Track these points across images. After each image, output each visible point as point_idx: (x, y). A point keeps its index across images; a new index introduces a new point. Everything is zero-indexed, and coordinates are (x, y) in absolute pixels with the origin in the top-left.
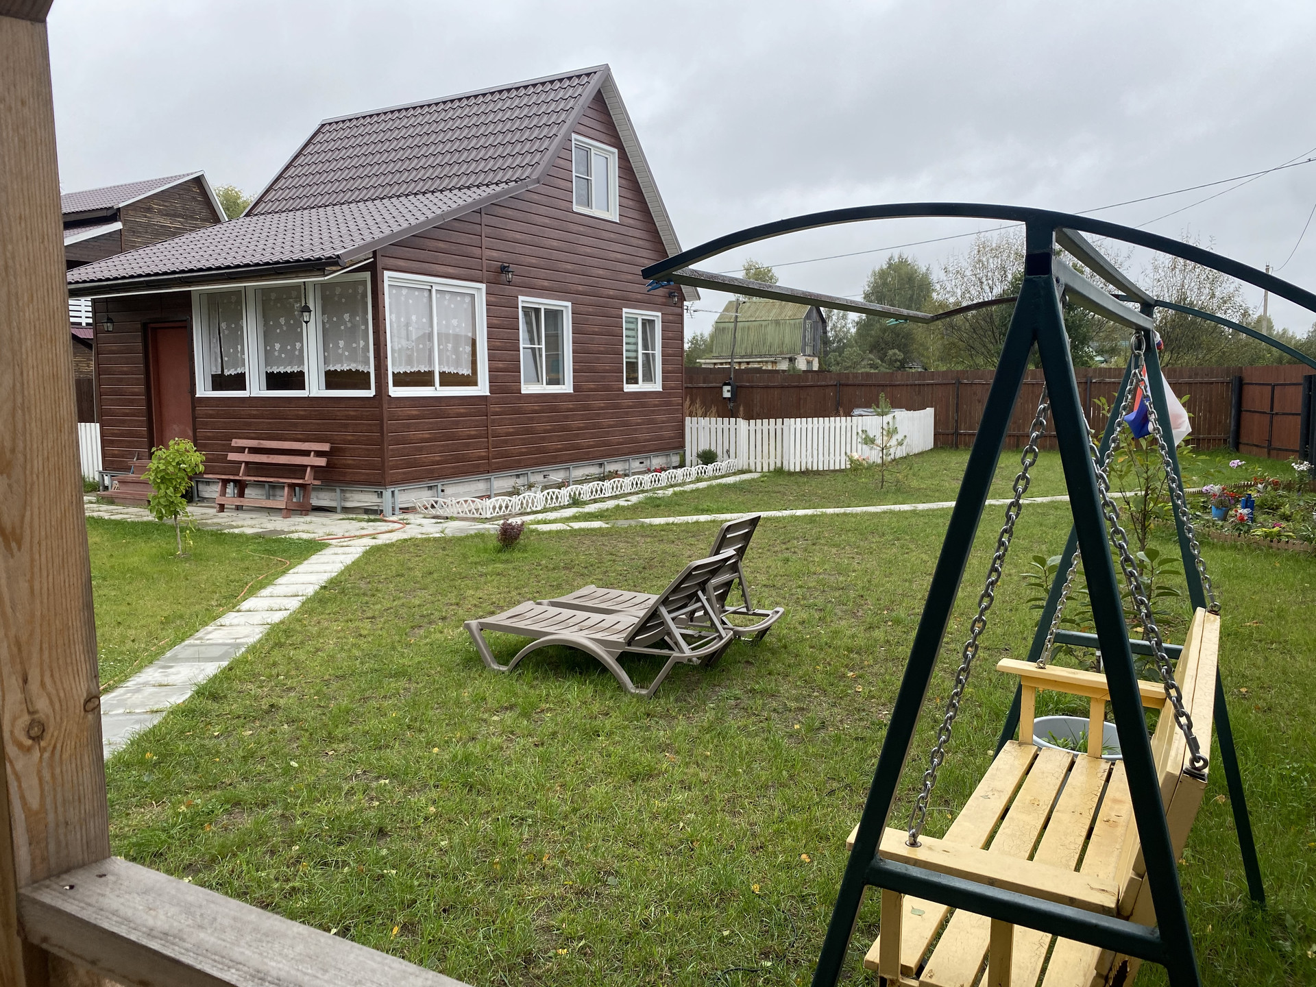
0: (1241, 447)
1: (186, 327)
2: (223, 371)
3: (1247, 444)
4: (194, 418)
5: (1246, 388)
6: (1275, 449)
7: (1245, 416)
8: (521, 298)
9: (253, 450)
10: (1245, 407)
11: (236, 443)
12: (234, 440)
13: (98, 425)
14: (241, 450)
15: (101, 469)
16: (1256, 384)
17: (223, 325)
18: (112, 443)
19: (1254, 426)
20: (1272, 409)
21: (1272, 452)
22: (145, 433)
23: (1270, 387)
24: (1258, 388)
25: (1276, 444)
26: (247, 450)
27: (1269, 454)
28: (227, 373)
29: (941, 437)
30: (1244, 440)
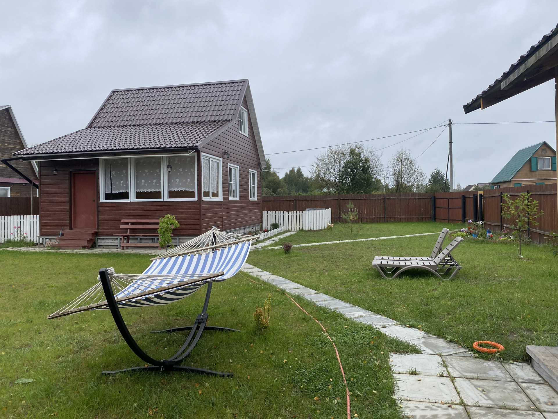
0: (436, 220)
1: (94, 173)
2: (111, 191)
3: (439, 219)
4: (98, 211)
5: (437, 200)
6: (451, 220)
7: (437, 209)
8: (229, 164)
9: (133, 224)
10: (437, 206)
11: (124, 221)
12: (122, 220)
13: (38, 216)
14: (127, 224)
15: (38, 235)
16: (441, 199)
17: (113, 173)
18: (46, 224)
19: (441, 213)
20: (448, 206)
21: (449, 221)
22: (68, 219)
23: (447, 200)
24: (442, 200)
25: (450, 219)
26: (130, 224)
27: (448, 222)
28: (114, 192)
29: (334, 219)
30: (437, 217)
